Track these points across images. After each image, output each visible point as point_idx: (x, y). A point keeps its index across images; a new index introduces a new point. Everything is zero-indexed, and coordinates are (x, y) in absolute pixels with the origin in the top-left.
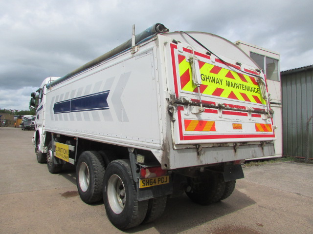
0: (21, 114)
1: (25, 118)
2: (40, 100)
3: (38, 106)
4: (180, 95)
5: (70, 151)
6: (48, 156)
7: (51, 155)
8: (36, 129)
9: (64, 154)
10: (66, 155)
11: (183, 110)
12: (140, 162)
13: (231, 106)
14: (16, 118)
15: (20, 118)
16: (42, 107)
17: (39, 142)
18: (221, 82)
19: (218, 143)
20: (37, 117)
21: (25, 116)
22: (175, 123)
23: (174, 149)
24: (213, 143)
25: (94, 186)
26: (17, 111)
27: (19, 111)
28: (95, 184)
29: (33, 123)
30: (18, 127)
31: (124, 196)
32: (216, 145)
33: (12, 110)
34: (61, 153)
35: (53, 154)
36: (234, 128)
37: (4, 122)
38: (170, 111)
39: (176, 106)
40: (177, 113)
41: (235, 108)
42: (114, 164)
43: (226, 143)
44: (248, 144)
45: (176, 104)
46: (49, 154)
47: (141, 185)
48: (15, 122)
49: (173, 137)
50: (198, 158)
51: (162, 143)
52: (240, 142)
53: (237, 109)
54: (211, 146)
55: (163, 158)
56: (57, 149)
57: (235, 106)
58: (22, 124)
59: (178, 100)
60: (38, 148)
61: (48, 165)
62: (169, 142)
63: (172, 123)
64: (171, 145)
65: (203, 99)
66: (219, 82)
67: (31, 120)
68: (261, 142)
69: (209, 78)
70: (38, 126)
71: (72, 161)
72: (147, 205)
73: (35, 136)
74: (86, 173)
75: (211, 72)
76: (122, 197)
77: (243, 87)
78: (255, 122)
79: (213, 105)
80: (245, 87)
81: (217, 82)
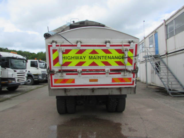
4: (52, 68)
11: (54, 75)
18: (84, 58)
39: (50, 74)
50: (65, 93)
69: (74, 58)
77: (105, 58)
78: (112, 77)
79: (75, 71)
80: (107, 57)
81: (80, 59)
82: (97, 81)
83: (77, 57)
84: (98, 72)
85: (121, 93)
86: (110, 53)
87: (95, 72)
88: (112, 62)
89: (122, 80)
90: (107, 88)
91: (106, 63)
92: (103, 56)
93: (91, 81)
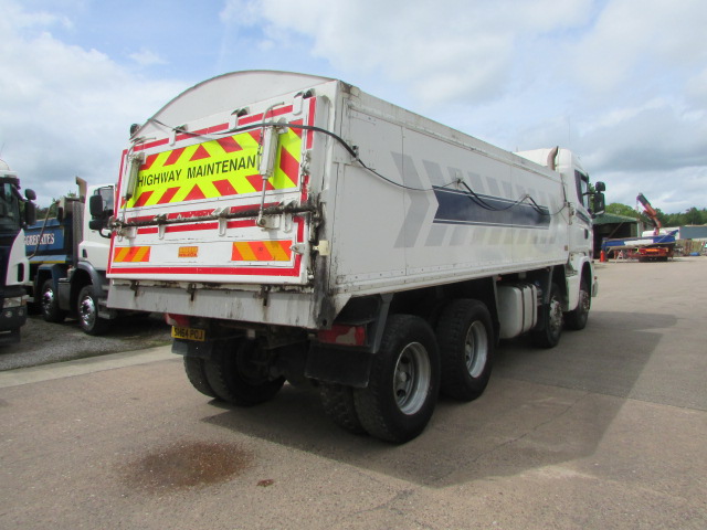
13: (186, 214)
18: (178, 175)
19: (162, 281)
24: (156, 281)
32: (160, 284)
36: (181, 255)
41: (193, 217)
43: (175, 282)
44: (222, 287)
50: (135, 300)
52: (204, 283)
53: (197, 218)
54: (152, 285)
57: (194, 213)
66: (173, 178)
68: (263, 285)
69: (158, 178)
75: (166, 164)
77: (224, 166)
78: (234, 239)
80: (228, 164)
81: (170, 179)
82: (195, 255)
83: (165, 173)
84: (201, 221)
85: (265, 317)
86: (237, 147)
87: (194, 223)
88: (238, 179)
89: (259, 250)
91: (225, 188)
92: (221, 165)
93: (182, 255)
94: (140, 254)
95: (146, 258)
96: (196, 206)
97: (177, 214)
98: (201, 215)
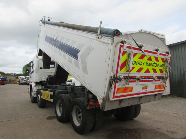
0: (18, 76)
1: (20, 78)
2: (31, 68)
3: (30, 71)
4: (118, 75)
5: (50, 95)
6: (38, 99)
7: (40, 98)
8: (30, 84)
9: (47, 97)
10: (48, 97)
11: (118, 83)
12: (90, 97)
13: (145, 77)
14: (15, 78)
15: (18, 78)
16: (33, 72)
17: (32, 91)
18: (143, 64)
20: (30, 77)
21: (20, 77)
22: (112, 89)
23: (108, 101)
25: (65, 113)
26: (15, 74)
27: (16, 74)
28: (66, 112)
29: (25, 81)
30: (17, 83)
31: (81, 117)
33: (12, 74)
34: (45, 96)
35: (41, 97)
37: (8, 81)
38: (111, 83)
39: (114, 81)
40: (114, 85)
41: (147, 78)
42: (76, 100)
45: (115, 79)
46: (39, 97)
47: (88, 108)
48: (15, 80)
49: (109, 96)
50: (120, 104)
51: (103, 97)
55: (102, 104)
56: (43, 94)
57: (147, 77)
58: (19, 82)
59: (117, 77)
60: (31, 94)
61: (38, 104)
62: (106, 98)
63: (110, 89)
64: (107, 99)
65: (130, 75)
66: (142, 64)
67: (24, 79)
69: (137, 63)
70: (31, 82)
71: (52, 100)
72: (93, 121)
73: (29, 88)
74: (60, 106)
75: (140, 58)
76: (80, 118)
78: (156, 84)
79: (135, 78)
80: (156, 64)
81: (141, 64)
82: (147, 89)
83: (139, 62)
84: (149, 79)
85: (155, 99)
86: (158, 61)
87: (147, 80)
88: (158, 69)
89: (160, 86)
90: (148, 96)
91: (155, 71)
92: (154, 64)
93: (143, 89)
94: (129, 90)
95: (131, 91)
96: (147, 75)
97: (143, 76)
98: (149, 77)
